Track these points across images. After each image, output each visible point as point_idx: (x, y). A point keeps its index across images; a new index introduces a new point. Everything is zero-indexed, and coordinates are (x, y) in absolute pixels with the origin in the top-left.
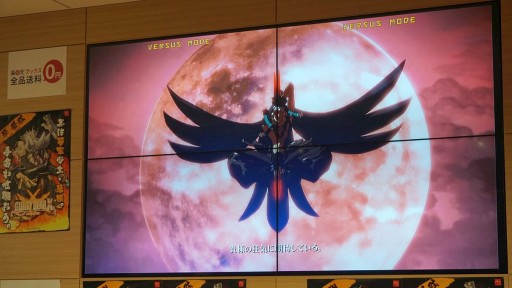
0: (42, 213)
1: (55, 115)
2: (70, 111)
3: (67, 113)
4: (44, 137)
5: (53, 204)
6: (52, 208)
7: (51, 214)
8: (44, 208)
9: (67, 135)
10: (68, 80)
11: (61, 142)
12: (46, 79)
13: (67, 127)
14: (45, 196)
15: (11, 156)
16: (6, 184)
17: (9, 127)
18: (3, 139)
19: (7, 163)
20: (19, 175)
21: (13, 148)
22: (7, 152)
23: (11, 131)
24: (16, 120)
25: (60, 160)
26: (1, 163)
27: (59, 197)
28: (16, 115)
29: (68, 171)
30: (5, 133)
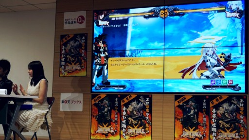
0: (76, 70)
1: (81, 35)
2: (87, 34)
3: (86, 35)
4: (77, 43)
5: (81, 67)
6: (80, 68)
7: (80, 70)
8: (77, 68)
9: (86, 43)
10: (86, 23)
11: (84, 45)
12: (78, 22)
13: (86, 40)
14: (78, 64)
15: (65, 50)
16: (63, 59)
17: (64, 39)
18: (62, 43)
19: (63, 52)
20: (68, 56)
21: (66, 46)
22: (63, 48)
23: (65, 41)
24: (67, 37)
25: (83, 51)
26: (61, 52)
27: (83, 64)
28: (67, 35)
29: (86, 55)
30: (63, 41)
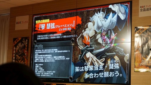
2: (29, 37)
4: (23, 45)
9: (28, 44)
11: (26, 46)
13: (28, 42)
14: (22, 61)
15: (15, 50)
16: (14, 58)
17: (15, 42)
18: (14, 45)
19: (14, 52)
20: (17, 55)
21: (16, 48)
22: (14, 49)
23: (16, 43)
24: (17, 39)
25: (26, 51)
26: (13, 52)
27: (25, 62)
28: (17, 38)
29: (28, 55)
30: (14, 43)
